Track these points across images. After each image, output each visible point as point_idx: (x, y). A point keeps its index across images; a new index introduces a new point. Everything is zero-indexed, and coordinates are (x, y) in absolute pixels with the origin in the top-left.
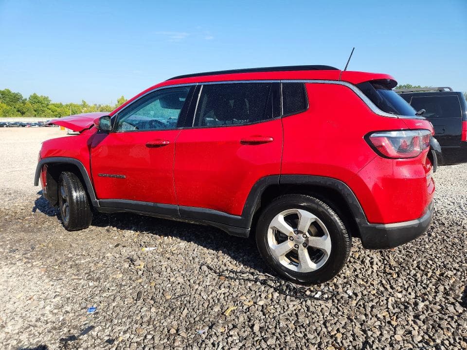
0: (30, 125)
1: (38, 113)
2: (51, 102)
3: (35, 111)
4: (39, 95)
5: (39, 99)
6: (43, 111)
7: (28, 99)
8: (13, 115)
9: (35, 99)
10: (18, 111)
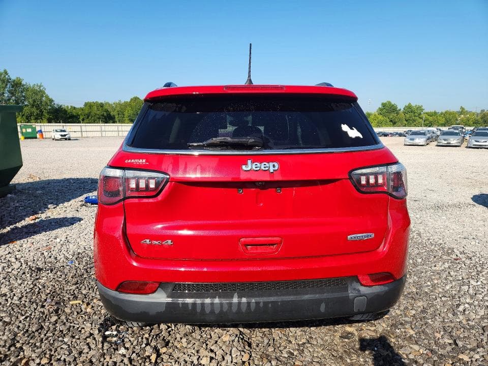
0: (392, 135)
1: (409, 122)
2: (424, 111)
3: (407, 121)
4: (413, 104)
5: (412, 109)
6: (414, 121)
7: (402, 109)
8: (386, 125)
9: (409, 109)
10: (391, 121)
